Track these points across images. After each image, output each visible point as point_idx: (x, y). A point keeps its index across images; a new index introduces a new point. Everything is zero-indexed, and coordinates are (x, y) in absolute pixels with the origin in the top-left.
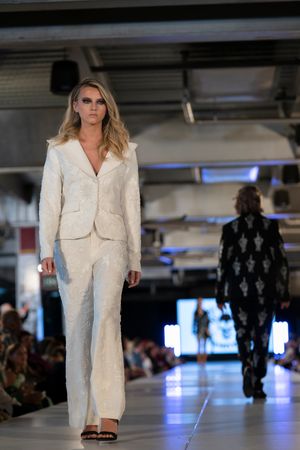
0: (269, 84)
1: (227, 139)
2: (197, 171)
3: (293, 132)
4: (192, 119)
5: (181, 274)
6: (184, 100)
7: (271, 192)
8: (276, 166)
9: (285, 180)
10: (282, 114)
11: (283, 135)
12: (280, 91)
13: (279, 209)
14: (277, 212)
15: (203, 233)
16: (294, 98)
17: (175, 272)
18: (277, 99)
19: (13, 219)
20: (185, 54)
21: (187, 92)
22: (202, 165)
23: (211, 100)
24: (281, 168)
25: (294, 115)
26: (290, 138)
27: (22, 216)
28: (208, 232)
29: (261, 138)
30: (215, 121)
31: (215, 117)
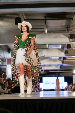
0: (64, 24)
1: (54, 38)
2: (48, 45)
3: (70, 36)
4: (47, 32)
5: (43, 71)
6: (45, 27)
7: (64, 51)
8: (65, 44)
9: (67, 48)
10: (67, 31)
11: (67, 37)
12: (67, 26)
13: (66, 55)
14: (65, 56)
15: (48, 61)
16: (70, 28)
17: (42, 70)
18: (66, 28)
19: (6, 57)
20: (45, 17)
21: (46, 26)
22: (49, 44)
23: (51, 28)
24: (67, 45)
25: (70, 32)
26: (69, 38)
27: (8, 56)
28: (50, 61)
29: (62, 38)
30: (52, 33)
31: (52, 32)
